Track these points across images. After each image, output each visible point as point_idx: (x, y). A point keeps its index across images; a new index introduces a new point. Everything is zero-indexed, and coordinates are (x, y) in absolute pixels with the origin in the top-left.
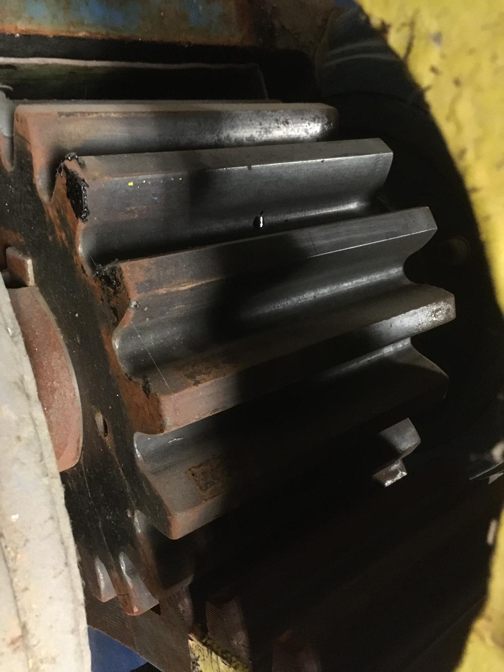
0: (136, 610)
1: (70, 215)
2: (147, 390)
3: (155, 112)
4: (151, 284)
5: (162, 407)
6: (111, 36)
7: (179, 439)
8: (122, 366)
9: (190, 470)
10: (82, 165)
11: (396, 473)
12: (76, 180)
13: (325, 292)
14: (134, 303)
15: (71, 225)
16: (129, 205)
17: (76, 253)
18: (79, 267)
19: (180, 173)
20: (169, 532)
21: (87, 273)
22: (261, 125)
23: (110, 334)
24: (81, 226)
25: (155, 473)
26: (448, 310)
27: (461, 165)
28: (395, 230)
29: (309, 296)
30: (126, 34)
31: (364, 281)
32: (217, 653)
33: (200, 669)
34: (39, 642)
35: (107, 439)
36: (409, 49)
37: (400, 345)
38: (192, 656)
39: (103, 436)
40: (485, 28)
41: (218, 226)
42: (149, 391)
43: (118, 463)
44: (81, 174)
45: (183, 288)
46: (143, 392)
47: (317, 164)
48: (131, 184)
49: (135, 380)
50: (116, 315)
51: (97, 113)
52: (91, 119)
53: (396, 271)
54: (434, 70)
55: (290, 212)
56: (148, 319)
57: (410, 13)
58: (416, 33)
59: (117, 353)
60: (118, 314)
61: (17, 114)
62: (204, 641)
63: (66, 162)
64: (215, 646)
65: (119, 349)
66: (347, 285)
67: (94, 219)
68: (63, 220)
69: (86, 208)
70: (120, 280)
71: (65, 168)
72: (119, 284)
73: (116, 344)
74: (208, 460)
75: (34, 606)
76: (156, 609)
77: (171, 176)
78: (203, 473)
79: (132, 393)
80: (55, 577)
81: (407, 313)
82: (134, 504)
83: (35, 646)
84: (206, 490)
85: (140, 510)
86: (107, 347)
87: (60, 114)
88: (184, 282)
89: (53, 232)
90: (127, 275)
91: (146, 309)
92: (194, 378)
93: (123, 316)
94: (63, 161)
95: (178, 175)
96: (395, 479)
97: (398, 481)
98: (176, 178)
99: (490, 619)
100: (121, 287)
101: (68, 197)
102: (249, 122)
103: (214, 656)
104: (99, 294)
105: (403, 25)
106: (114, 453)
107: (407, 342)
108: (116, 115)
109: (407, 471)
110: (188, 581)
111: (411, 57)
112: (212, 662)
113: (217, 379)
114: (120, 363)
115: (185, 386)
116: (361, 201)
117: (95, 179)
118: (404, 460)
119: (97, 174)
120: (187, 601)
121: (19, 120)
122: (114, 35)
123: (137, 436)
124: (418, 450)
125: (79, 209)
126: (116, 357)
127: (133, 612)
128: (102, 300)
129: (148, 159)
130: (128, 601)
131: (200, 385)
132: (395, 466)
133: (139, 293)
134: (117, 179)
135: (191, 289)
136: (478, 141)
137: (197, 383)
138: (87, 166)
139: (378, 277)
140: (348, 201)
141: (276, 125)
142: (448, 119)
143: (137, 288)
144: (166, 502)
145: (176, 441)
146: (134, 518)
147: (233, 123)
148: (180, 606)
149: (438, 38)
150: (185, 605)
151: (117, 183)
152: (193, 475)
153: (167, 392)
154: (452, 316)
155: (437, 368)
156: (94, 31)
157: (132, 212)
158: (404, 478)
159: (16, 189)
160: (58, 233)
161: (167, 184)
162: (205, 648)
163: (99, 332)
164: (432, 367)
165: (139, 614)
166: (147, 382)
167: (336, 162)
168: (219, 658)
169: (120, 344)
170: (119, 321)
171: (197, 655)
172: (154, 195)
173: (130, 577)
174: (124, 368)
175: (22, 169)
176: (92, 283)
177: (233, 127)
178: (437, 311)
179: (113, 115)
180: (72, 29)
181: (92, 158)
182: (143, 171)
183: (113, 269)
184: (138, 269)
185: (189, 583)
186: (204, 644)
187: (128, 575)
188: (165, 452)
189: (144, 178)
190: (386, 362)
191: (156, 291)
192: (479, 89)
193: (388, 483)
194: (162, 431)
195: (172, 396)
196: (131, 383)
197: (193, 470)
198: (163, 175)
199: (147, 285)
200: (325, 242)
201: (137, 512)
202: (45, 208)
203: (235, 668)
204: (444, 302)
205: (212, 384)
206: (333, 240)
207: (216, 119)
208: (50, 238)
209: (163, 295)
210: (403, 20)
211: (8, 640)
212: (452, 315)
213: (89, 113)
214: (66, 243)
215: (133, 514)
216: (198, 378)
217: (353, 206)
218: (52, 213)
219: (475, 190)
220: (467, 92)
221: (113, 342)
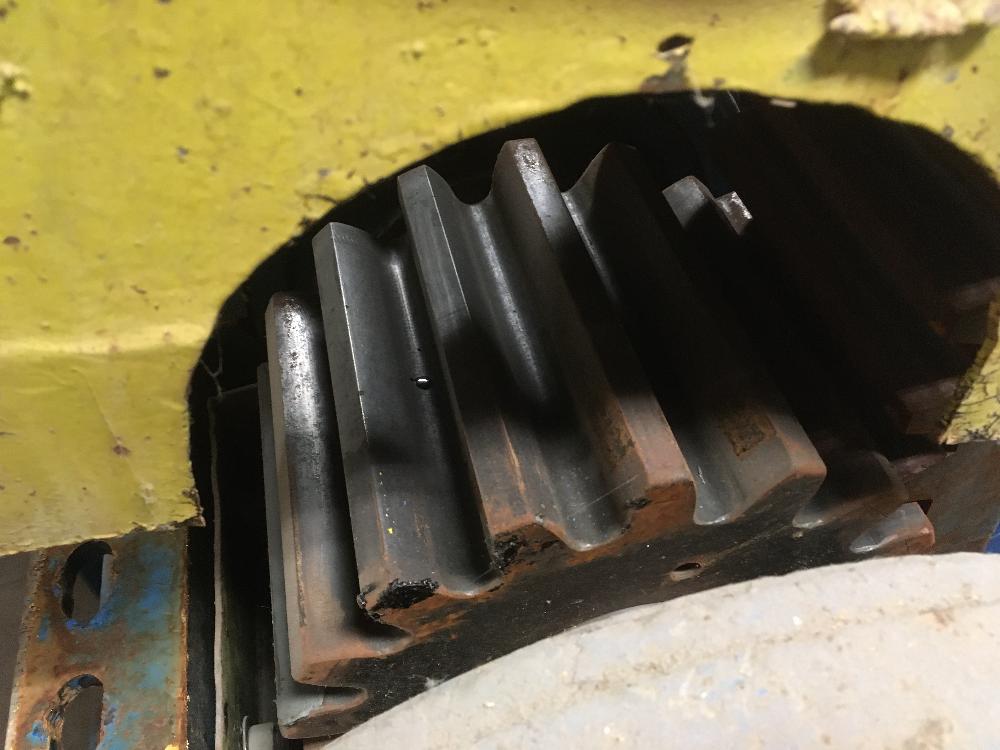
0: (926, 531)
1: (429, 604)
2: (642, 504)
3: (293, 513)
4: (514, 498)
5: (662, 482)
6: (185, 581)
7: (700, 471)
8: (612, 539)
9: (738, 455)
10: (372, 588)
11: (733, 205)
12: (390, 593)
13: (508, 299)
14: (538, 519)
15: (441, 605)
16: (415, 534)
17: (475, 598)
18: (491, 595)
19: (374, 475)
20: (818, 477)
21: (499, 584)
22: (298, 386)
23: (572, 553)
24: (442, 590)
25: (744, 497)
26: (525, 147)
27: (436, 147)
28: (430, 216)
29: (514, 318)
30: (181, 563)
31: (491, 252)
32: (958, 406)
33: (982, 429)
34: (945, 600)
35: (703, 564)
36: (327, 199)
37: (570, 205)
38: (967, 439)
39: (700, 571)
40: (322, 131)
41: (433, 431)
42: (644, 500)
43: (733, 549)
44: (383, 588)
45: (517, 464)
46: (644, 510)
47: (350, 313)
48: (390, 530)
49: (630, 519)
50: (552, 543)
51: (298, 581)
52: (306, 588)
53: (477, 213)
54: (350, 175)
55: (409, 347)
56: (555, 507)
57: (297, 199)
58: (316, 193)
59: (596, 545)
60: (550, 541)
61: (304, 679)
62: (945, 423)
63: (368, 607)
64: (951, 409)
65: (591, 543)
66: (498, 272)
67: (434, 574)
68: (433, 616)
69: (422, 582)
70: (510, 537)
71: (376, 608)
72: (514, 538)
73: (586, 546)
74: (725, 433)
75: (901, 603)
76: (926, 506)
77: (378, 485)
78: (742, 438)
79: (646, 524)
80: (866, 581)
81: (532, 197)
82: (785, 527)
83: (948, 603)
84: (763, 434)
85: (792, 520)
86: (590, 559)
87: (302, 624)
88: (510, 462)
89: (447, 632)
90: (505, 528)
91: (543, 506)
92: (624, 447)
93: (553, 535)
94: (366, 611)
95: (375, 476)
96: (742, 205)
97: (745, 204)
98: (380, 479)
99: (873, 101)
100: (519, 535)
101: (407, 606)
102: (297, 401)
103: (961, 410)
104: (524, 568)
105: (306, 205)
106: (721, 555)
107: (566, 196)
108: (299, 558)
109: (731, 191)
110: (883, 459)
111: (335, 197)
112: (970, 413)
113: (626, 419)
114: (609, 541)
115: (636, 458)
116: (389, 260)
117: (388, 572)
118: (716, 196)
119: (382, 570)
120: (910, 462)
121: (310, 675)
122: (183, 578)
123: (698, 521)
124: (703, 178)
125: (423, 592)
126: (601, 547)
127: (929, 535)
128: (531, 563)
129: (358, 513)
130: (915, 541)
131: (634, 439)
132: (725, 207)
133: (525, 512)
134: (386, 546)
135: (517, 453)
136: (418, 132)
137: (631, 443)
138: (372, 581)
139: (485, 234)
140: (390, 276)
141: (297, 368)
142: (394, 161)
143: (520, 514)
144: (780, 481)
145: (703, 475)
146: (803, 529)
147: (299, 420)
148: (917, 471)
149: (323, 173)
150: (915, 464)
151: (390, 547)
152: (744, 450)
153: (644, 476)
154: (533, 143)
155: (599, 157)
156: (179, 603)
157: (422, 531)
158: (740, 196)
159: (390, 687)
160: (449, 624)
161: (388, 489)
162: (954, 421)
163: (570, 570)
164: (595, 165)
165: (932, 527)
166: (632, 503)
167: (346, 292)
168: (963, 403)
169: (585, 542)
170: (558, 540)
171: (965, 433)
172: (402, 504)
173: (883, 539)
174: (614, 535)
175: (367, 676)
176: (511, 576)
177: (305, 420)
178: (527, 161)
179: (299, 563)
180: (177, 630)
181: (361, 577)
182: (375, 518)
183: (498, 546)
184: (496, 515)
185: (885, 459)
186: (949, 422)
187: (880, 541)
188: (717, 488)
189: (382, 516)
190: (592, 222)
191: (522, 492)
192: (373, 135)
193: (747, 215)
194: (691, 484)
195: (649, 472)
196: (633, 524)
197: (738, 451)
198: (377, 493)
199: (515, 503)
200: (450, 299)
201: (796, 523)
202: (418, 642)
203: (972, 381)
204: (515, 152)
205: (632, 426)
206: (447, 288)
207: (294, 441)
208: (453, 637)
209: (526, 486)
210: (301, 205)
211: (939, 626)
212: (531, 142)
213: (300, 591)
214: (461, 613)
215: (798, 529)
216: (625, 443)
217: (396, 269)
218: (424, 632)
219: (460, 134)
220: (374, 144)
221: (582, 550)
